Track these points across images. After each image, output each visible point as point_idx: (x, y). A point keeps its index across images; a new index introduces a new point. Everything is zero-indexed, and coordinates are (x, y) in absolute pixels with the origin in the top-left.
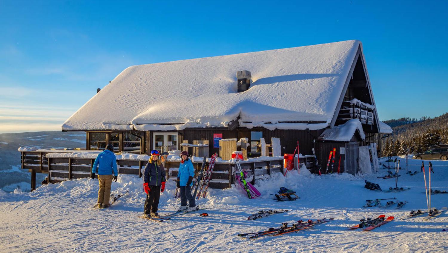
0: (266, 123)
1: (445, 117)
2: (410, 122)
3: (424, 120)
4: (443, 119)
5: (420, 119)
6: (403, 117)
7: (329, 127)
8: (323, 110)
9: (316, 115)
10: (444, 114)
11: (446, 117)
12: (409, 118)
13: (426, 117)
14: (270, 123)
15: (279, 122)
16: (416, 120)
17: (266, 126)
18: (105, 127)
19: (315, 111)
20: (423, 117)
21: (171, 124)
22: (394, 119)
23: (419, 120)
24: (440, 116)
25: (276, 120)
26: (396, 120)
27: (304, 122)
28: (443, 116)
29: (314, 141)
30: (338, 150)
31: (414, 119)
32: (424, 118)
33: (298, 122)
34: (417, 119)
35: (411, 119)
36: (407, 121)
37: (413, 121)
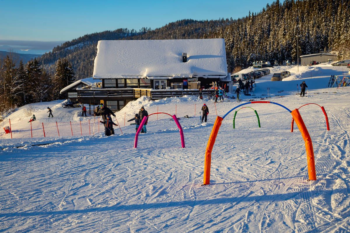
0: (203, 76)
1: (167, 28)
2: (128, 35)
3: (145, 32)
4: (166, 31)
5: (140, 30)
6: (120, 28)
7: (227, 77)
8: (225, 71)
9: (222, 73)
10: (166, 24)
11: (169, 28)
12: (127, 29)
13: (147, 28)
14: (205, 76)
15: (209, 75)
16: (135, 31)
17: (204, 77)
18: (124, 77)
19: (222, 72)
20: (143, 28)
21: (166, 76)
22: (108, 30)
23: (138, 31)
24: (163, 27)
25: (208, 75)
26: (112, 32)
27: (218, 75)
28: (166, 26)
29: (219, 82)
30: (227, 85)
31: (133, 30)
32: (145, 29)
33: (215, 75)
34: (137, 31)
35: (129, 31)
36: (125, 34)
37: (132, 33)
